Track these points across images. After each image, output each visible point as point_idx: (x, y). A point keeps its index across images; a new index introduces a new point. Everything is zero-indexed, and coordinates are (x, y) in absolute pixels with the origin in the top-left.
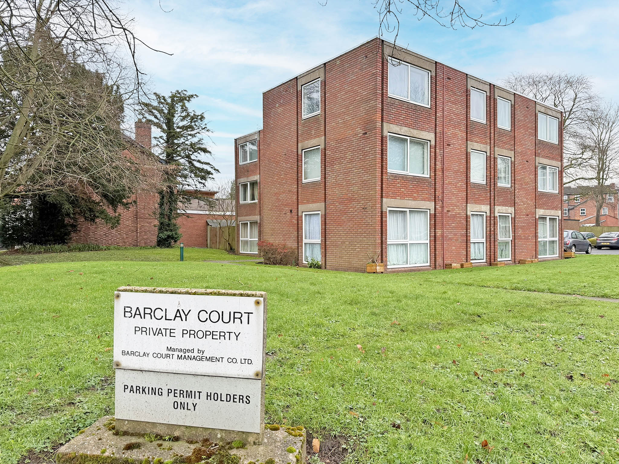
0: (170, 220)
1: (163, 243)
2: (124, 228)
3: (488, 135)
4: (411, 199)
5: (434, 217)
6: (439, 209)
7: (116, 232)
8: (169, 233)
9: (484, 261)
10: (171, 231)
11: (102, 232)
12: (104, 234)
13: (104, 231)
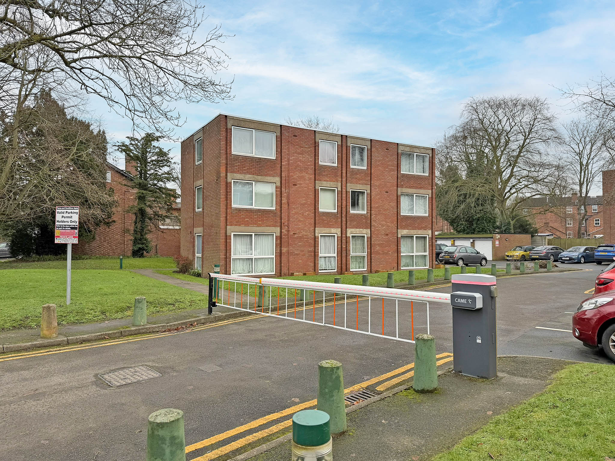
0: (142, 235)
1: (138, 253)
2: (114, 241)
3: (340, 174)
4: (255, 226)
5: (280, 238)
6: (285, 232)
7: (107, 245)
8: (141, 246)
9: (336, 271)
10: (143, 244)
11: (96, 245)
12: (98, 246)
13: (98, 244)
